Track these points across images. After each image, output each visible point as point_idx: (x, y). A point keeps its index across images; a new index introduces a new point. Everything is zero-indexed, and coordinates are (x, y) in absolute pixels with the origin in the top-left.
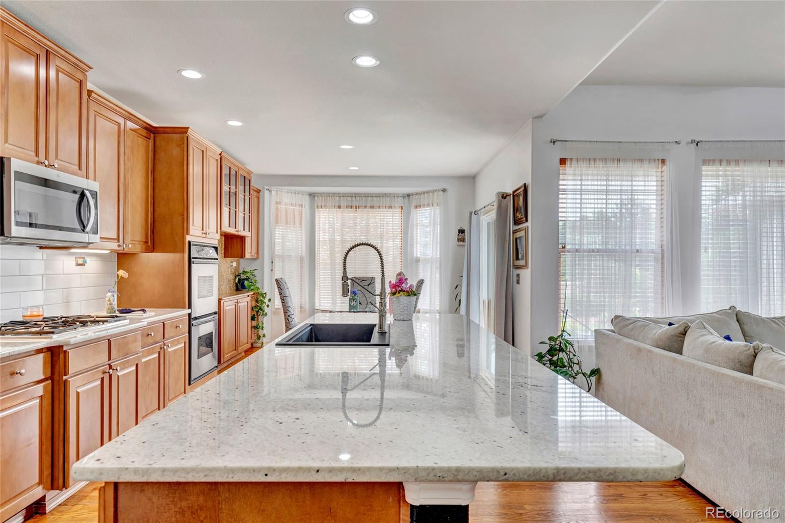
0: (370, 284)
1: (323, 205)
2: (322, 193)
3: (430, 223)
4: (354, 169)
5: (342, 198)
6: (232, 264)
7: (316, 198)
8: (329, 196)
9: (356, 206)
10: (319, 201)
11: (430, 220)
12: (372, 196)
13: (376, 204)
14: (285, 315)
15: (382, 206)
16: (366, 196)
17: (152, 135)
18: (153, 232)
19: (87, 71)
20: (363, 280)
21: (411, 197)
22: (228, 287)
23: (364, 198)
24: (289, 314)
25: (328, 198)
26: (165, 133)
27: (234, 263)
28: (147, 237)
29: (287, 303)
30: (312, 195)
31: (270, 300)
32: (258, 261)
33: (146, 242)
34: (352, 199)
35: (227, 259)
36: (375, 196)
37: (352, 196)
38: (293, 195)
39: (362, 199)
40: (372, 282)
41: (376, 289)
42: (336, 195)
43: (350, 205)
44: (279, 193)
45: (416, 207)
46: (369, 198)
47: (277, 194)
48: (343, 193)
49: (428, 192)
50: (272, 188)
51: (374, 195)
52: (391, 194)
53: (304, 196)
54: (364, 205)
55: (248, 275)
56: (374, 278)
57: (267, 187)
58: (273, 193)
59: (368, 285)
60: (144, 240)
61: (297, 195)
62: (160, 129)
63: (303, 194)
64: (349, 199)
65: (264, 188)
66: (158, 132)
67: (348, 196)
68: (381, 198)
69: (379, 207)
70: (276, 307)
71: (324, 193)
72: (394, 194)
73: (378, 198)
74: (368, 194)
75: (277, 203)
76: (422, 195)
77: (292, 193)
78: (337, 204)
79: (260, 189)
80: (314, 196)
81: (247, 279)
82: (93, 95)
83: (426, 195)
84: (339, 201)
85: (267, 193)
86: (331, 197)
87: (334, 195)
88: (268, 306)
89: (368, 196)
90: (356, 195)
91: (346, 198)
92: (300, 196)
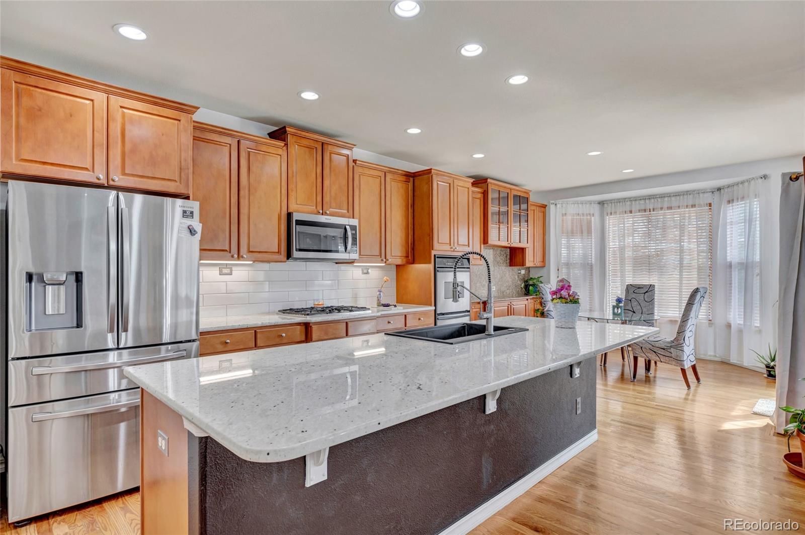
0: (647, 292)
1: (613, 211)
2: (611, 200)
3: (745, 219)
4: (628, 172)
5: (633, 202)
6: (519, 272)
7: (606, 205)
8: (620, 202)
9: (650, 209)
10: (608, 208)
11: (745, 216)
12: (670, 196)
13: (674, 204)
15: (682, 206)
16: (662, 196)
17: (411, 179)
18: (413, 249)
19: (353, 148)
20: (639, 288)
21: (722, 191)
22: (514, 292)
23: (659, 200)
25: (618, 203)
26: (420, 175)
27: (522, 271)
28: (407, 253)
30: (601, 203)
32: (545, 270)
33: (407, 257)
34: (645, 202)
35: (513, 267)
36: (674, 196)
37: (645, 199)
38: (580, 205)
39: (658, 200)
40: (650, 289)
41: (655, 298)
42: (626, 200)
43: (644, 208)
44: (564, 205)
45: (729, 202)
46: (666, 199)
47: (562, 206)
48: (634, 198)
49: (742, 183)
50: (557, 202)
51: (672, 195)
52: (694, 191)
53: (592, 204)
54: (660, 207)
55: (535, 281)
56: (654, 285)
57: (554, 202)
58: (558, 206)
59: (645, 293)
60: (405, 255)
61: (584, 205)
62: (417, 174)
63: (591, 203)
64: (642, 202)
65: (550, 203)
66: (416, 176)
67: (640, 200)
68: (681, 197)
69: (679, 207)
71: (614, 200)
72: (698, 190)
73: (678, 198)
74: (665, 194)
75: (562, 215)
76: (735, 186)
77: (578, 203)
78: (628, 209)
79: (546, 204)
80: (604, 204)
81: (533, 285)
82: (357, 162)
83: (741, 186)
84: (631, 205)
85: (552, 207)
86: (621, 203)
87: (624, 200)
89: (665, 197)
90: (650, 197)
91: (637, 202)
92: (588, 205)
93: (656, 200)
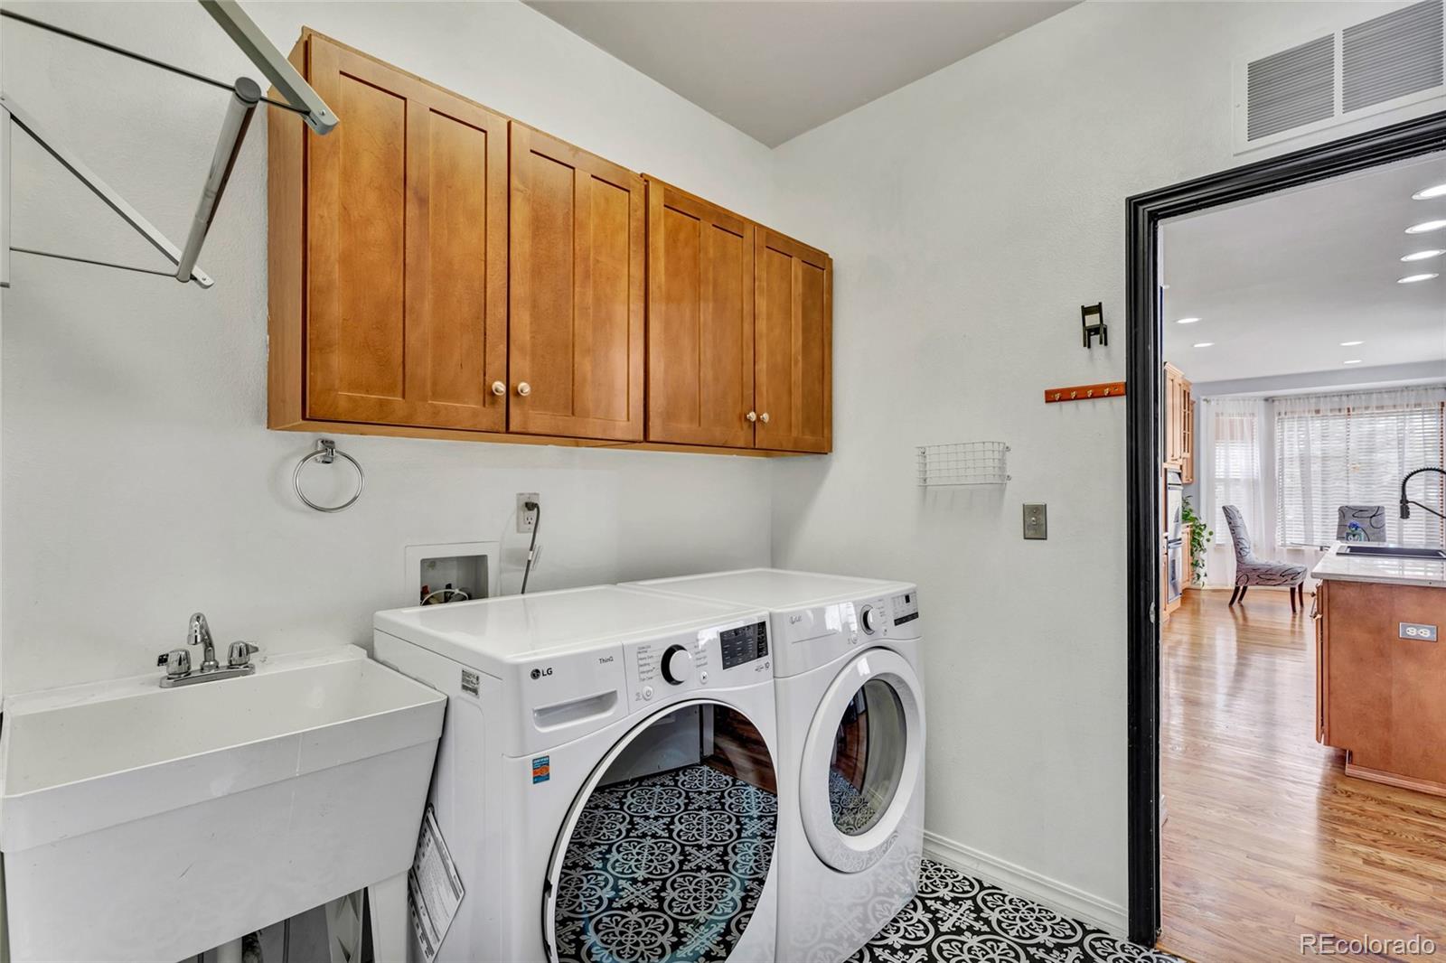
0: (1373, 515)
1: (1289, 410)
2: (1287, 397)
5: (1321, 399)
7: (1276, 403)
8: (1300, 399)
9: (1349, 409)
10: (1282, 406)
12: (1379, 393)
13: (1387, 402)
14: (1236, 548)
16: (1367, 393)
20: (1362, 510)
23: (1363, 397)
24: (1241, 546)
25: (1298, 401)
29: (1240, 534)
30: (1269, 400)
31: (1211, 533)
34: (1341, 399)
37: (1341, 396)
38: (1242, 402)
39: (1360, 397)
40: (1377, 512)
42: (1311, 396)
43: (1337, 407)
44: (1220, 402)
46: (1374, 396)
47: (1218, 404)
48: (1323, 394)
50: (1210, 398)
51: (1384, 391)
52: (1418, 387)
53: (1257, 402)
54: (1364, 405)
56: (1383, 507)
57: (1204, 397)
58: (1213, 403)
59: (1371, 517)
61: (1247, 402)
63: (1255, 400)
64: (1336, 399)
65: (1199, 399)
67: (1333, 396)
68: (1398, 394)
69: (1395, 405)
70: (1217, 542)
71: (1291, 396)
72: (1425, 386)
73: (1393, 394)
74: (1372, 390)
75: (1217, 415)
77: (1239, 400)
78: (1313, 408)
80: (1273, 401)
84: (1318, 403)
85: (1203, 404)
86: (1302, 400)
87: (1308, 396)
88: (1208, 540)
89: (1371, 394)
90: (1348, 394)
91: (1328, 399)
92: (1251, 403)
93: (1358, 397)
